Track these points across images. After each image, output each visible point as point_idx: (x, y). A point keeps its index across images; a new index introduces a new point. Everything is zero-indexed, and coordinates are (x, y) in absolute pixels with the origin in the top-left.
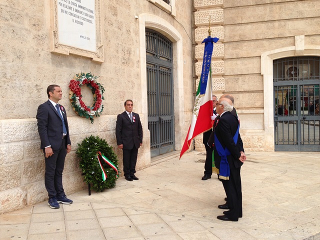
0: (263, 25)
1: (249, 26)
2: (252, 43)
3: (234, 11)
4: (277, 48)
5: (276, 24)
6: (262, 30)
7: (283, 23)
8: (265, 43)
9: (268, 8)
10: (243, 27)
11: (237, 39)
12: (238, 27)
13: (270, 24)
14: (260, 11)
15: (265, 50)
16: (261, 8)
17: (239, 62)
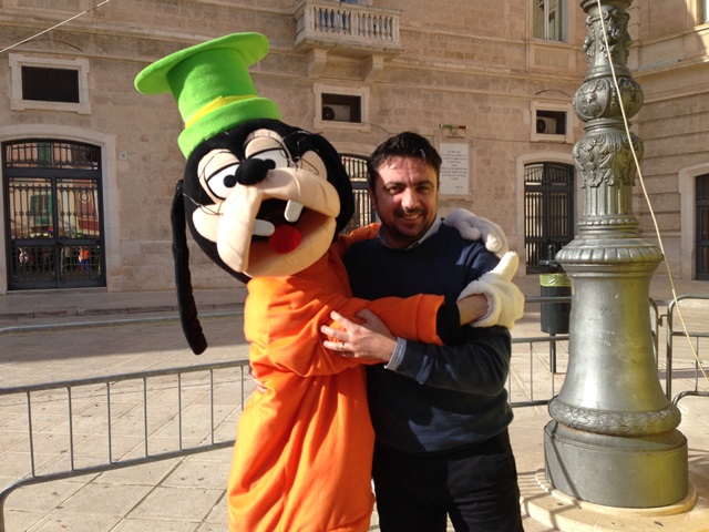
0: (683, 139)
1: (668, 140)
2: (671, 159)
3: (653, 124)
4: (696, 163)
5: (696, 137)
6: (681, 144)
7: (703, 136)
8: (685, 159)
9: (688, 119)
10: (662, 141)
11: (655, 154)
12: (657, 142)
13: (690, 138)
14: (679, 123)
15: (684, 166)
16: (680, 120)
17: (657, 180)
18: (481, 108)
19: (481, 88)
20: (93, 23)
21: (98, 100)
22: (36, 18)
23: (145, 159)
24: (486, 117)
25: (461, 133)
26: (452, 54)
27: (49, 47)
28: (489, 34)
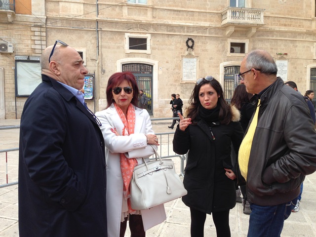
18: (293, 46)
19: (293, 38)
20: (152, 21)
21: (153, 49)
22: (134, 20)
23: (167, 69)
24: (295, 49)
25: (285, 56)
26: (282, 25)
27: (138, 30)
28: (297, 16)
